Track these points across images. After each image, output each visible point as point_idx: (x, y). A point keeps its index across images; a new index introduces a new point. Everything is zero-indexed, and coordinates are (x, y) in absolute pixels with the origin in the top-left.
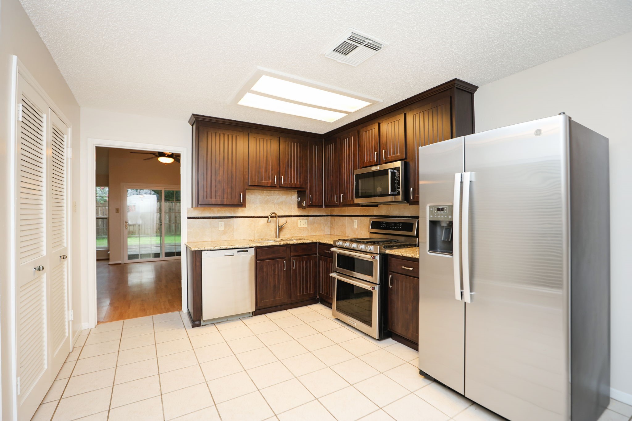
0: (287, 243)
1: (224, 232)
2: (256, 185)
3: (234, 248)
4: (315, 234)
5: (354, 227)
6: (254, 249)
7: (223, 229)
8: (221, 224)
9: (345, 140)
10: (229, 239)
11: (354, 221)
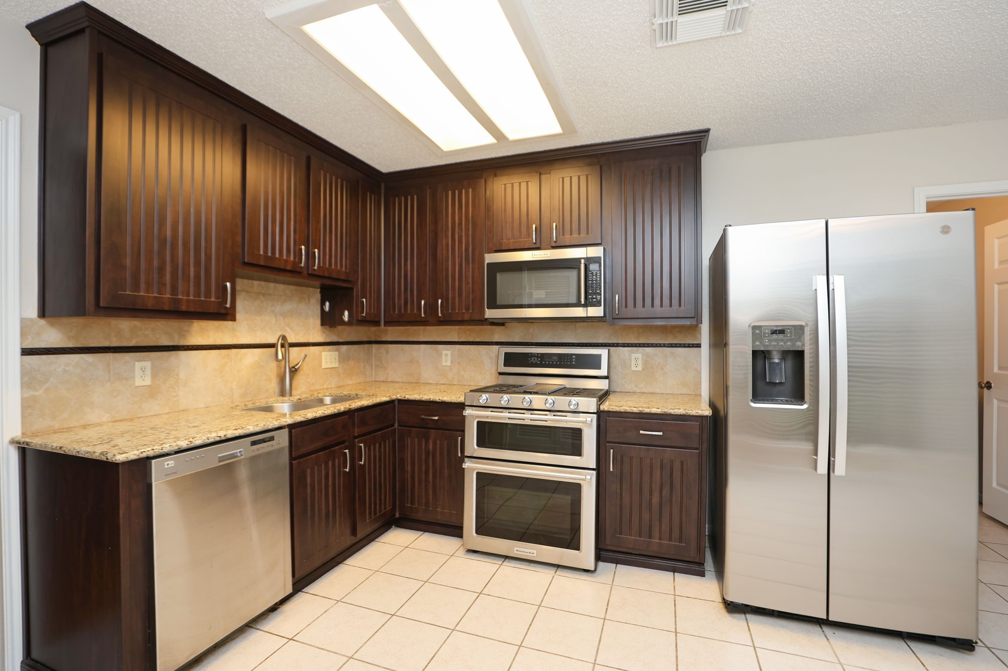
0: (351, 407)
1: (152, 392)
2: (262, 263)
3: (242, 434)
4: (349, 382)
5: (444, 364)
6: (287, 430)
7: (148, 381)
8: (143, 370)
9: (450, 192)
10: (167, 411)
11: (444, 352)
